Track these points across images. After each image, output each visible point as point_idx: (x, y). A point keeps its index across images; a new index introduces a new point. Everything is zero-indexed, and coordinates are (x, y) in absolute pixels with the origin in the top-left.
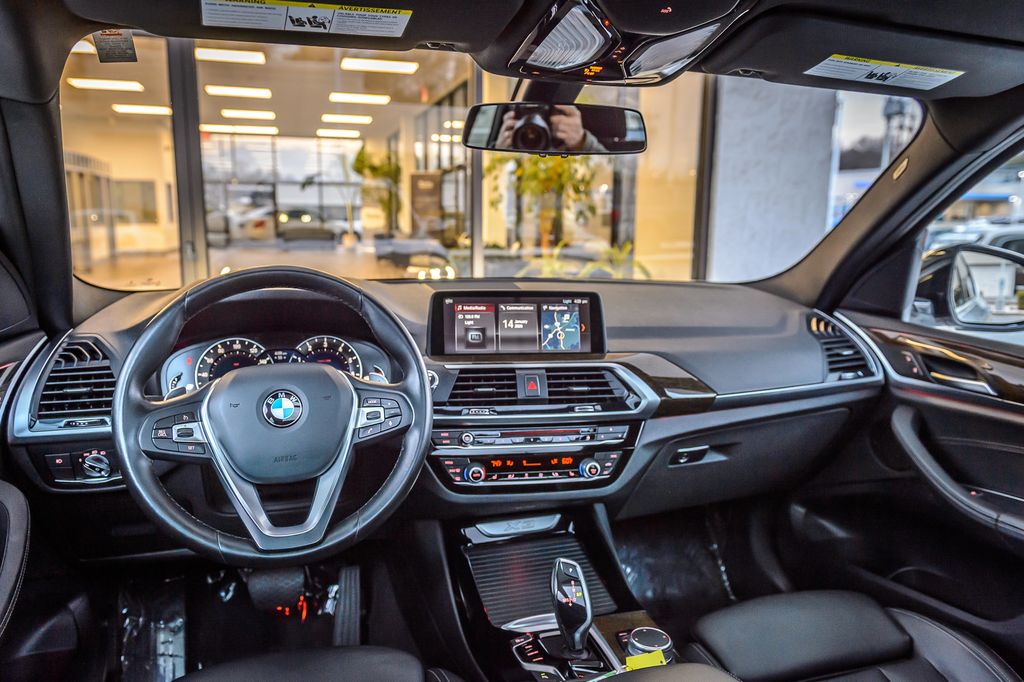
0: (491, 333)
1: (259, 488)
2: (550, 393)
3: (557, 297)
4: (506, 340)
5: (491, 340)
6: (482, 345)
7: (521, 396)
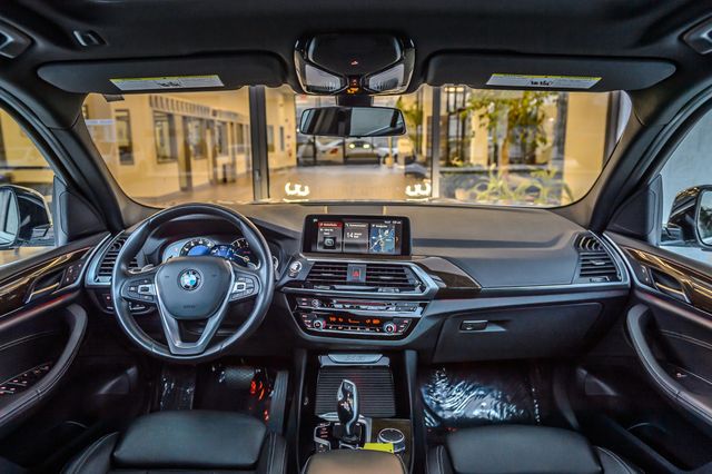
0: (339, 240)
1: (179, 321)
2: (367, 279)
3: (381, 219)
4: (348, 245)
5: (339, 245)
6: (333, 247)
7: (348, 280)
